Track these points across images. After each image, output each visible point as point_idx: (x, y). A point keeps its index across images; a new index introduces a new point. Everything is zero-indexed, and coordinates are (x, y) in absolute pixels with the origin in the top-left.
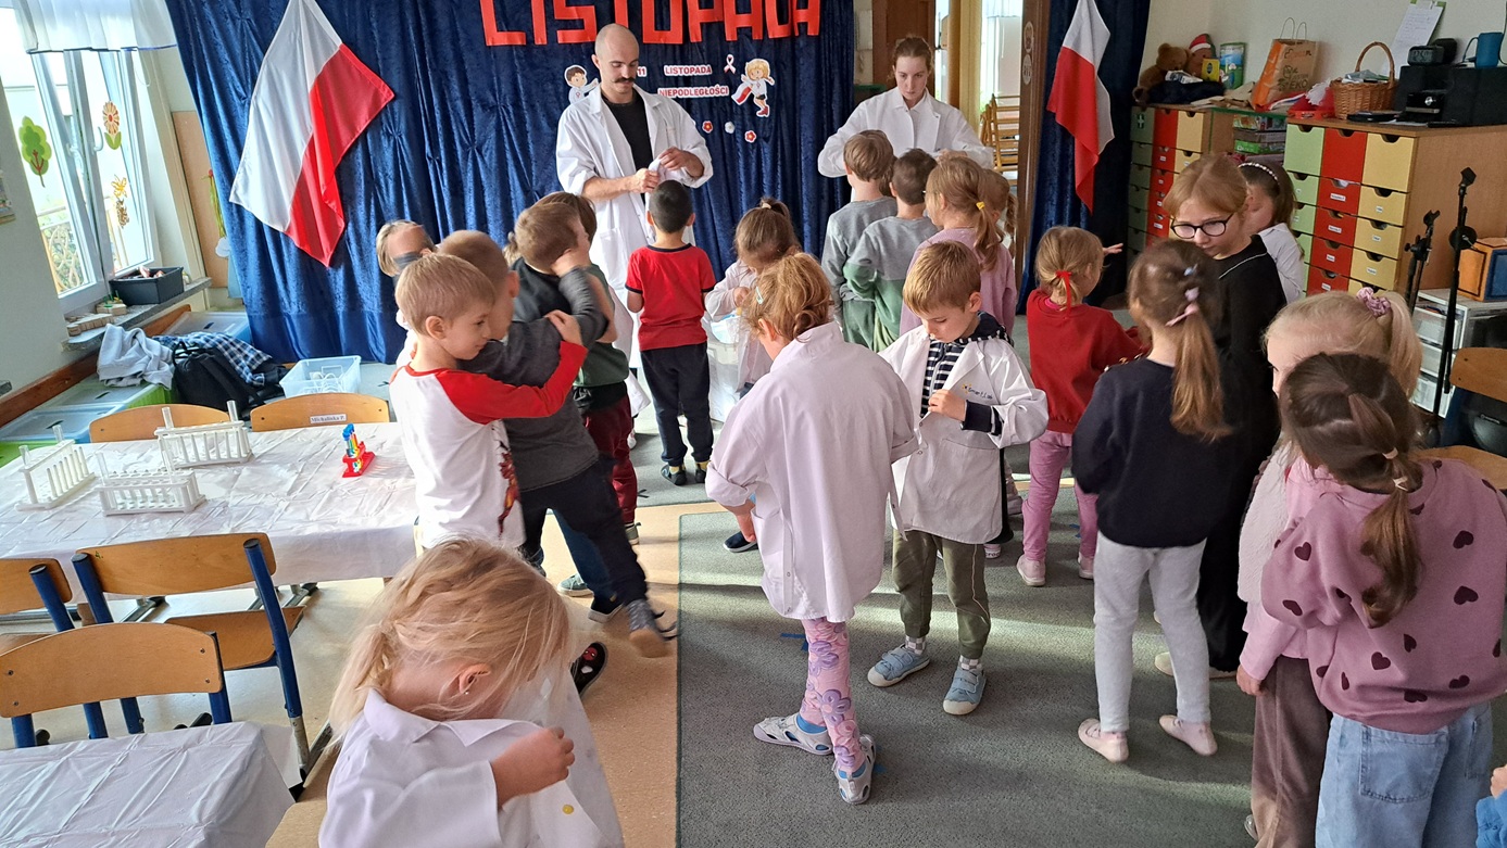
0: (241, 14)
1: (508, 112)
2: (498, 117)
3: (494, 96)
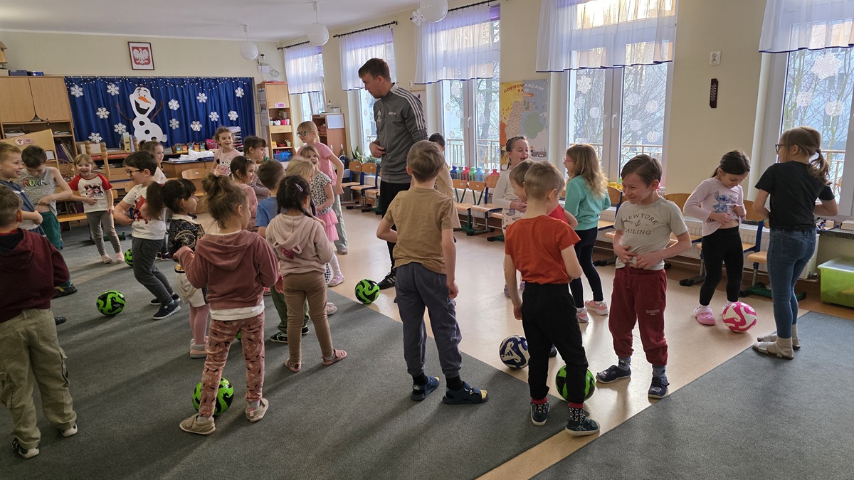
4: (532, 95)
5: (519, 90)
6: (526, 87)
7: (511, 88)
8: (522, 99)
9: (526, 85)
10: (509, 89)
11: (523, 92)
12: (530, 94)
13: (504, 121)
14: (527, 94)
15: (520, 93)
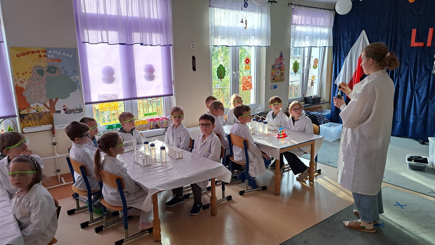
0: (348, 39)
1: (412, 65)
2: (409, 67)
3: (409, 61)
4: (59, 61)
5: (40, 56)
6: (50, 54)
7: (28, 53)
8: (46, 64)
9: (50, 52)
10: (23, 54)
11: (45, 58)
12: (56, 60)
13: (20, 85)
14: (52, 60)
15: (42, 58)
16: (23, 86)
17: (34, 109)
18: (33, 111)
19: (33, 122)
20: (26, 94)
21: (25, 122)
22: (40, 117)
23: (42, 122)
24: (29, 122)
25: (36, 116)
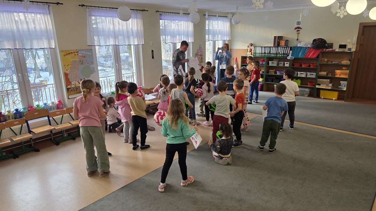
4: (85, 57)
7: (69, 53)
8: (78, 59)
10: (67, 54)
11: (78, 56)
12: (83, 56)
13: (66, 72)
14: (81, 57)
15: (76, 56)
16: (68, 72)
17: (73, 85)
18: (73, 86)
19: (73, 92)
20: (69, 77)
21: (70, 92)
22: (77, 89)
23: (77, 92)
24: (72, 92)
25: (75, 89)
